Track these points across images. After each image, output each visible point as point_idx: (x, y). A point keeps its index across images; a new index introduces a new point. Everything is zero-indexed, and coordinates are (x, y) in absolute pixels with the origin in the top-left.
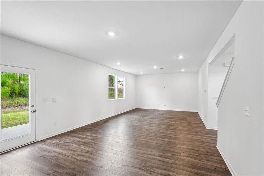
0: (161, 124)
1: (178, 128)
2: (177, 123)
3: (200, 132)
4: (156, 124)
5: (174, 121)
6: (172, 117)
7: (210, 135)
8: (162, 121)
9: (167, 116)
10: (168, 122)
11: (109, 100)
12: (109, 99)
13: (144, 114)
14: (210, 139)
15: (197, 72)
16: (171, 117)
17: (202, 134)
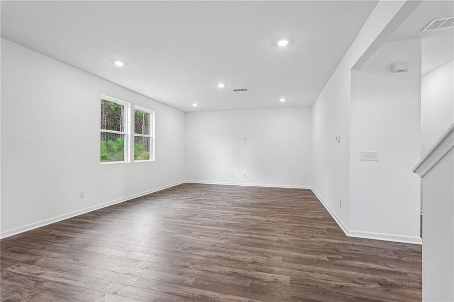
0: (232, 224)
1: (275, 239)
2: (272, 219)
3: (337, 250)
4: (217, 225)
5: (265, 214)
6: (260, 204)
7: (366, 261)
8: (236, 214)
9: (248, 201)
10: (248, 217)
11: (102, 163)
12: (102, 161)
13: (196, 196)
14: (375, 281)
15: (310, 107)
16: (257, 204)
17: (345, 258)
